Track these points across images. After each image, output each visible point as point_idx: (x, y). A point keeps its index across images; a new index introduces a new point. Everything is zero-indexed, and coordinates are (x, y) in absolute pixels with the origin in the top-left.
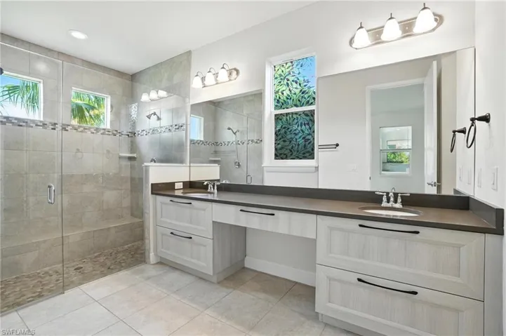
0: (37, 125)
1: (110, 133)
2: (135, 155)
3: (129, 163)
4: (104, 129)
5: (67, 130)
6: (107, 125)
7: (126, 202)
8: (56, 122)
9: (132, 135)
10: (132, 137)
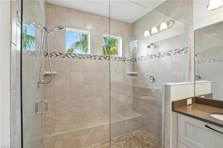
0: (87, 57)
1: (122, 60)
2: (136, 73)
3: (131, 77)
4: (119, 58)
5: (101, 59)
6: (120, 55)
7: (130, 102)
8: (96, 55)
9: (134, 60)
10: (133, 61)
